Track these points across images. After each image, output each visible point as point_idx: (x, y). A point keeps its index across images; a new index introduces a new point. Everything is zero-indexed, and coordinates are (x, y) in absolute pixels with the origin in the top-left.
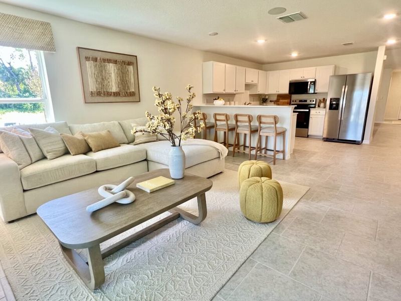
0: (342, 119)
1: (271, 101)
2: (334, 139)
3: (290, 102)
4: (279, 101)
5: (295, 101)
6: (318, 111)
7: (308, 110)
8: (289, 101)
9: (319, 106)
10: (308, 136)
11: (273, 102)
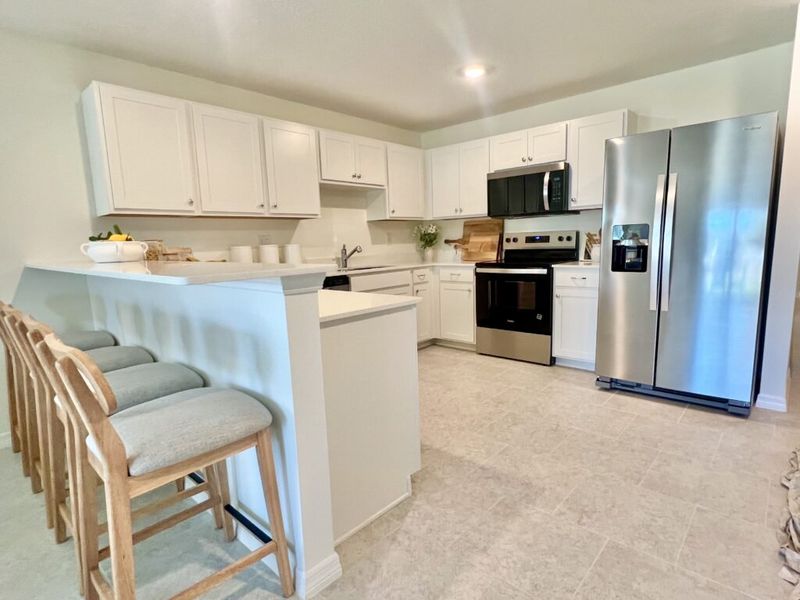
0: (664, 307)
1: (447, 242)
2: (639, 385)
3: (501, 242)
4: (468, 242)
5: (515, 240)
6: (580, 275)
7: (544, 271)
8: (496, 239)
9: (588, 256)
10: (553, 361)
11: (453, 245)
